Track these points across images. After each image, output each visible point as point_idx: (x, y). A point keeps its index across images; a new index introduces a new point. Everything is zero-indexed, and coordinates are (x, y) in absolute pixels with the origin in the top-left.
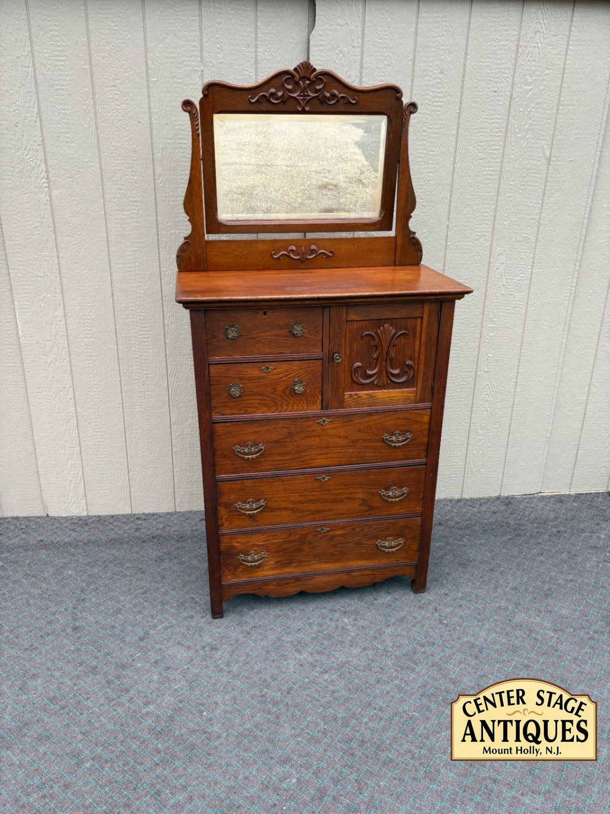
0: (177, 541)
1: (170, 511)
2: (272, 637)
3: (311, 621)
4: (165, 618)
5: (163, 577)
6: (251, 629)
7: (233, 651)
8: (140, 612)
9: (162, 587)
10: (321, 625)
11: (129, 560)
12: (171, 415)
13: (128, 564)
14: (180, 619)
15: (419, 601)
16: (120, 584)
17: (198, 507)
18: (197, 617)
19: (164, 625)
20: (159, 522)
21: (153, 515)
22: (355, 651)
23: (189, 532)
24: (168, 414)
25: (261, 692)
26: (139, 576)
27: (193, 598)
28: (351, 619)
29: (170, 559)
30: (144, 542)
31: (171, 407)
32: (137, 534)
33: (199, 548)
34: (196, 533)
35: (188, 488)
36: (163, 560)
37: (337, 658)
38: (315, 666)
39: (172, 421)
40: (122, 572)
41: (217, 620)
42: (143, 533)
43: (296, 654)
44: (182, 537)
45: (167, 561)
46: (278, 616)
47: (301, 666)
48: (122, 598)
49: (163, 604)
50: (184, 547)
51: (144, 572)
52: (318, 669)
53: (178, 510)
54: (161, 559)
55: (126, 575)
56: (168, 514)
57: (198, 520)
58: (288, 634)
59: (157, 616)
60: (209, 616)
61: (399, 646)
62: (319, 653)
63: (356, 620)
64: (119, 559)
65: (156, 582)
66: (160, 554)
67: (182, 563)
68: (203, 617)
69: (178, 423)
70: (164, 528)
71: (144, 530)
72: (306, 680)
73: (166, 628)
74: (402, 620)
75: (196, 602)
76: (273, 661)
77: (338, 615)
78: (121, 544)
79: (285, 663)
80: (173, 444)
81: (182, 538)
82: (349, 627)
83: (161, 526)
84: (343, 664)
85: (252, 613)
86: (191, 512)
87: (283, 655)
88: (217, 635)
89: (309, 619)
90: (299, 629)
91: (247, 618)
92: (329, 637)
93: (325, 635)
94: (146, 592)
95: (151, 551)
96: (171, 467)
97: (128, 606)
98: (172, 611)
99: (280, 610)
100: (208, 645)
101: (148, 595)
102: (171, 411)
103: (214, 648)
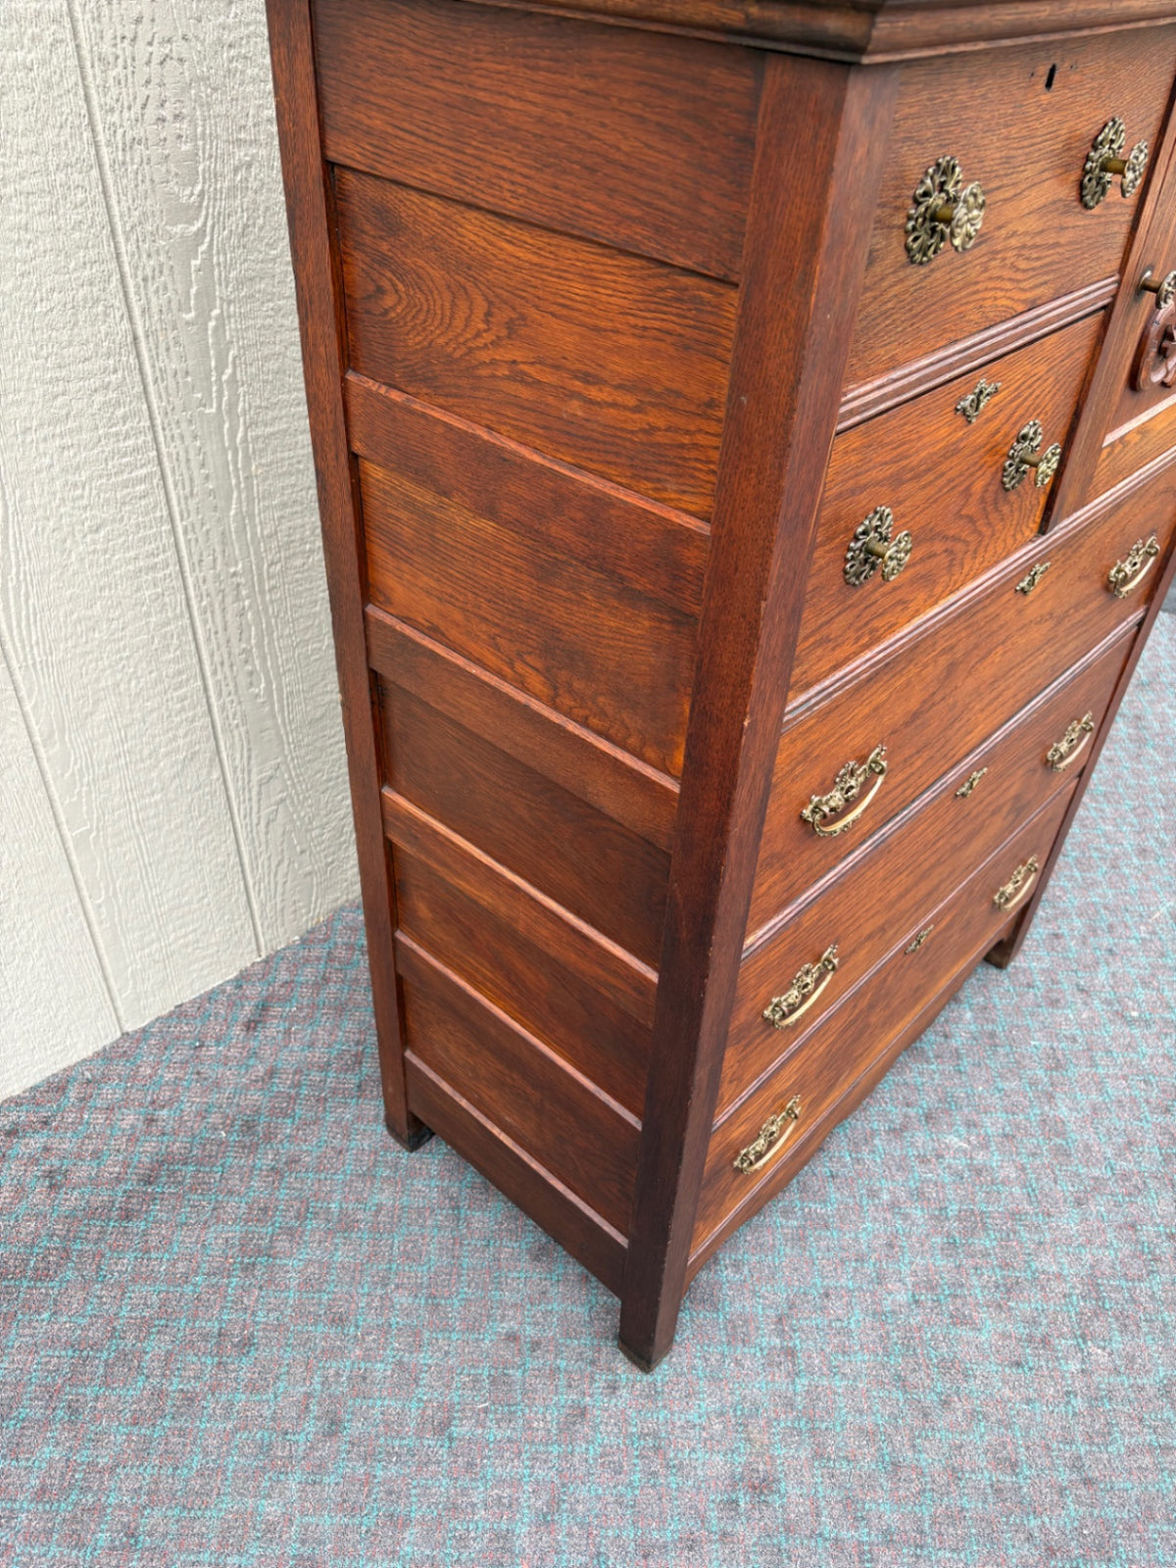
0: (253, 1148)
1: (107, 1042)
2: (857, 1320)
3: (886, 1197)
4: (500, 1482)
5: (339, 1321)
6: (781, 1334)
7: (818, 1455)
8: (399, 1523)
9: (366, 1358)
10: (919, 1195)
11: (144, 1327)
12: (28, 708)
13: (156, 1346)
14: (555, 1449)
15: (1029, 986)
16: (206, 1454)
17: (197, 985)
18: (597, 1402)
19: (527, 1516)
20: (110, 1109)
21: (57, 1086)
22: (1069, 1221)
23: (255, 1096)
24: (14, 707)
25: (1030, 1538)
26: (244, 1368)
27: (512, 1337)
28: (962, 1130)
29: (290, 1232)
30: (127, 1215)
31: (18, 676)
32: (71, 1199)
33: (347, 1136)
34: (282, 1085)
35: (152, 942)
36: (270, 1253)
37: (1059, 1276)
38: (1045, 1341)
39: (35, 728)
40: (160, 1394)
41: (664, 1370)
42: (94, 1181)
43: (965, 1332)
44: (249, 1127)
45: (282, 1244)
46: (800, 1239)
47: (1018, 1364)
48: (271, 1509)
49: (442, 1429)
50: (293, 1161)
51: (246, 1344)
52: (1063, 1344)
53: (129, 1028)
54: (259, 1252)
55: (190, 1399)
56: (107, 1055)
57: (237, 1030)
58: (880, 1278)
59: (464, 1492)
60: (624, 1369)
61: (1130, 1143)
62: (1011, 1289)
63: (970, 1124)
64: (95, 1346)
65: (330, 1353)
66: (235, 1232)
67: (346, 1225)
68: (613, 1388)
69: (62, 731)
70: (150, 1121)
71: (84, 1171)
72: (1078, 1403)
73: (545, 1521)
74: (1057, 1065)
75: (536, 1345)
76: (946, 1403)
77: (921, 1137)
78: (42, 1275)
79: (974, 1385)
80: (62, 818)
81: (251, 1131)
82: (980, 1157)
83: (129, 1119)
84: (1092, 1284)
85: (727, 1274)
86: (180, 1013)
87: (946, 1366)
88: (718, 1427)
89: (873, 1194)
90: (891, 1246)
91: (735, 1305)
92: (975, 1221)
93: (959, 1219)
94: (333, 1426)
95: (183, 1240)
96: (76, 900)
97: (328, 1522)
98: (495, 1433)
99: (786, 1213)
100: (734, 1485)
101: (354, 1428)
102: (23, 693)
103: (762, 1487)
